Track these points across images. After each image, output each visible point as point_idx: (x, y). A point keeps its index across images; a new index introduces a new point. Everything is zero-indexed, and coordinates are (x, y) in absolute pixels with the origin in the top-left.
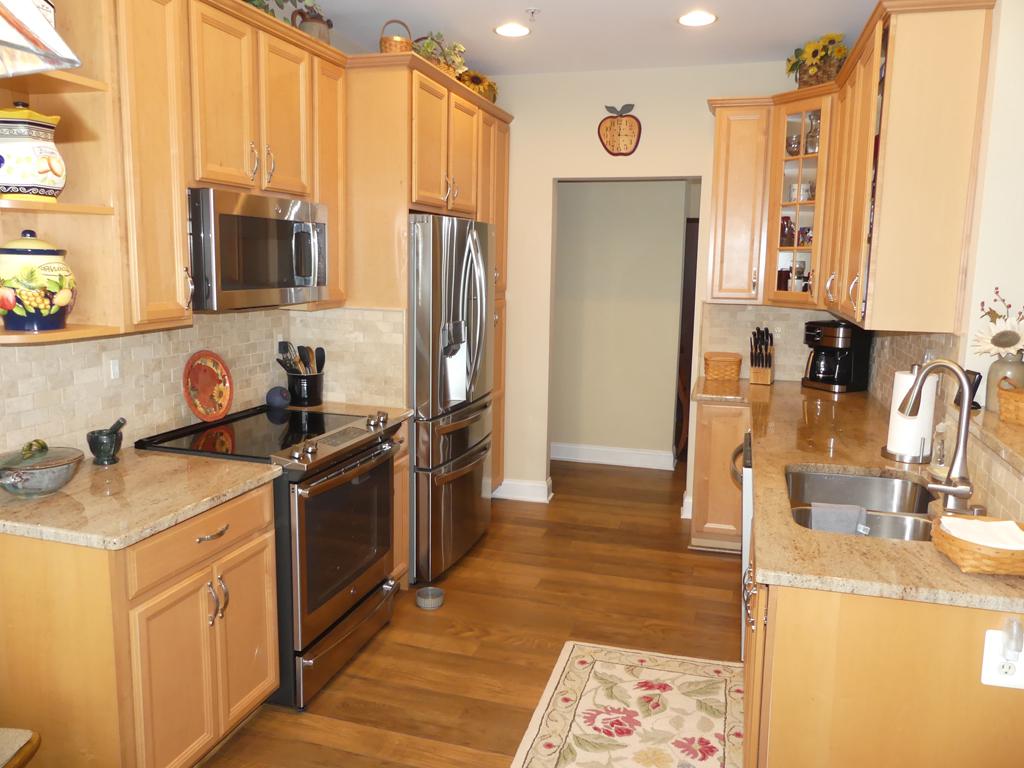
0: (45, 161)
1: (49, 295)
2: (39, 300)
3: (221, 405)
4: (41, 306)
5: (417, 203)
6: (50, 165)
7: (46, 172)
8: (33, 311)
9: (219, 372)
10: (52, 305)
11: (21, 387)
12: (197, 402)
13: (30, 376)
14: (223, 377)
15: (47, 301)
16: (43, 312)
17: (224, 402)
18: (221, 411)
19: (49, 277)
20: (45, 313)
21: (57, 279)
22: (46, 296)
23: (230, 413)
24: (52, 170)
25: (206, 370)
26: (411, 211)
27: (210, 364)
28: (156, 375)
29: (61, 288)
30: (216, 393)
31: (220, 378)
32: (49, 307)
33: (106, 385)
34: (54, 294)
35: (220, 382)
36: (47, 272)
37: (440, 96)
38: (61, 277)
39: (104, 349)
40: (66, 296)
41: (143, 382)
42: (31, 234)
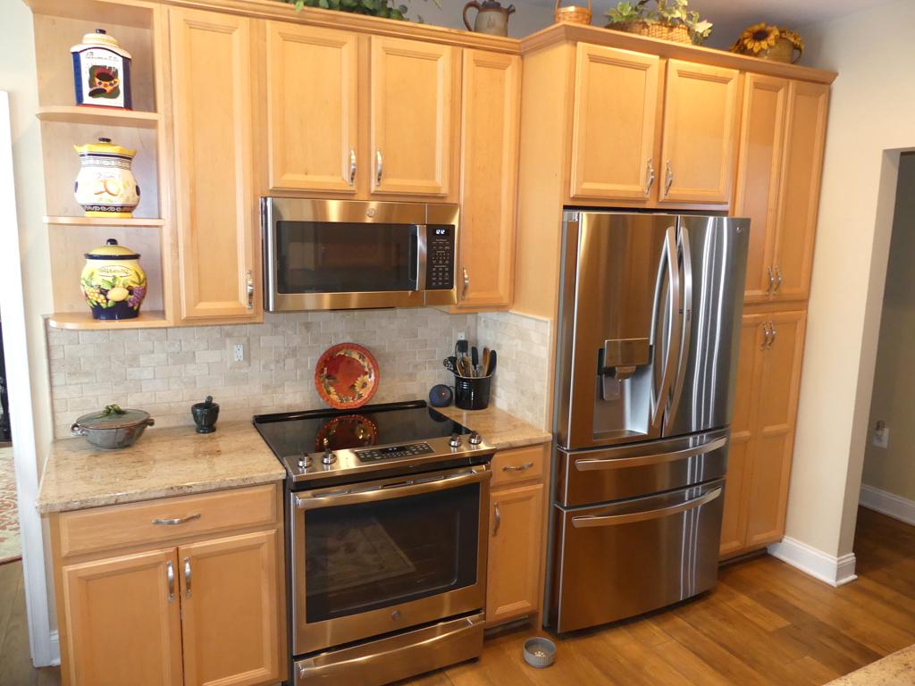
0: (102, 184)
1: (104, 292)
2: (96, 295)
3: (360, 396)
4: (99, 301)
5: (574, 199)
6: (105, 186)
7: (102, 192)
8: (95, 304)
9: (366, 364)
10: (107, 300)
11: (143, 360)
12: (332, 389)
13: (153, 352)
14: (370, 369)
15: (102, 297)
16: (102, 305)
17: (365, 393)
18: (359, 401)
19: (105, 278)
20: (104, 306)
21: (110, 280)
22: (101, 293)
23: (370, 403)
24: (107, 191)
25: (351, 361)
26: (566, 207)
27: (355, 356)
28: (290, 362)
29: (113, 287)
30: (358, 384)
31: (367, 370)
32: (105, 301)
33: (229, 365)
34: (107, 291)
35: (366, 373)
36: (103, 274)
37: (643, 67)
38: (115, 278)
39: (229, 335)
40: (118, 294)
41: (272, 366)
42: (113, 242)
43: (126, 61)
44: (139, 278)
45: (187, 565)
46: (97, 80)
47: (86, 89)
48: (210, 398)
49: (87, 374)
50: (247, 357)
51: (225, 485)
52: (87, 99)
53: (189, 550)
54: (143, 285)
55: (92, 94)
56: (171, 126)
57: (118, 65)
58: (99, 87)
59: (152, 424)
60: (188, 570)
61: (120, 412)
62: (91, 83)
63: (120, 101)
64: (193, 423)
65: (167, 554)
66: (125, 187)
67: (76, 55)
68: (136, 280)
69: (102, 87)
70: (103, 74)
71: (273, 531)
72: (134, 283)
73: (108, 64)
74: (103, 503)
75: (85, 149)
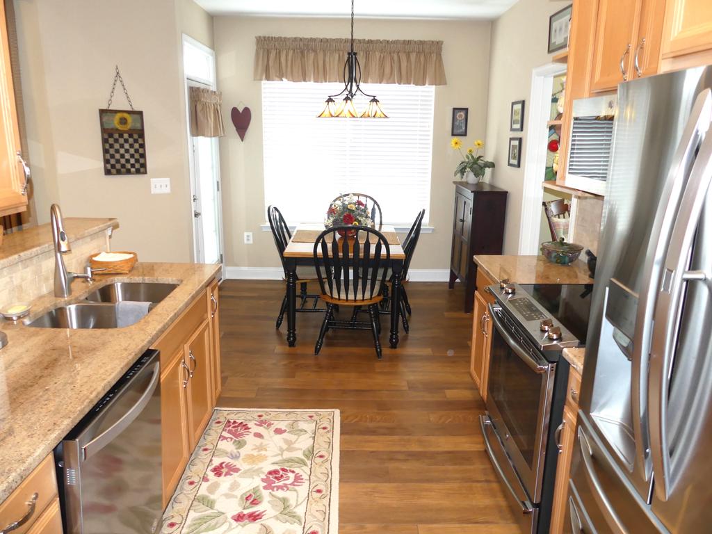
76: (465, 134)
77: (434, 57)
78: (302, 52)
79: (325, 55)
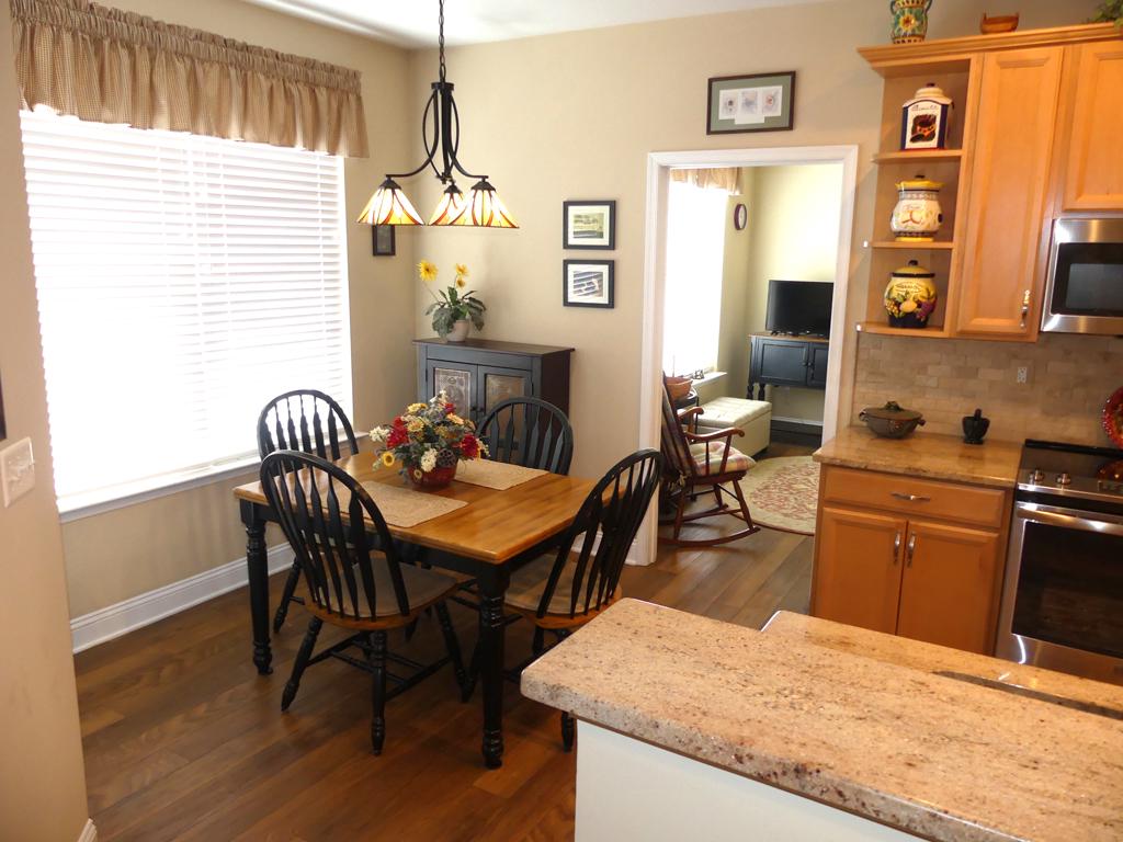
1: (898, 304)
2: (892, 306)
4: (893, 311)
6: (912, 216)
7: (908, 221)
8: (890, 314)
10: (899, 311)
11: (931, 370)
13: (940, 364)
15: (896, 308)
16: (894, 315)
19: (900, 293)
20: (896, 316)
21: (904, 294)
22: (896, 305)
24: (912, 219)
28: (1079, 392)
29: (905, 300)
32: (897, 312)
33: (1009, 386)
34: (900, 303)
36: (899, 289)
38: (907, 293)
39: (1015, 356)
40: (909, 306)
41: (1058, 394)
42: (914, 263)
43: (944, 107)
44: (929, 293)
45: (913, 539)
46: (918, 128)
47: (909, 135)
48: (978, 412)
49: (883, 375)
50: (1031, 379)
51: (955, 478)
52: (909, 145)
53: (916, 526)
54: (932, 301)
55: (913, 140)
56: (972, 160)
57: (937, 112)
58: (919, 133)
59: (922, 423)
60: (912, 545)
61: (898, 409)
62: (914, 130)
63: (934, 143)
64: (963, 434)
65: (898, 524)
66: (927, 216)
67: (906, 109)
68: (925, 295)
69: (921, 133)
70: (925, 121)
71: (996, 535)
72: (923, 297)
73: (929, 112)
74: (856, 465)
75: (903, 185)
76: (392, 253)
77: (352, 98)
78: (97, 43)
79: (152, 60)
